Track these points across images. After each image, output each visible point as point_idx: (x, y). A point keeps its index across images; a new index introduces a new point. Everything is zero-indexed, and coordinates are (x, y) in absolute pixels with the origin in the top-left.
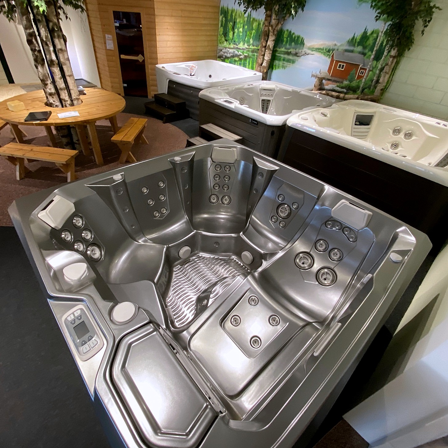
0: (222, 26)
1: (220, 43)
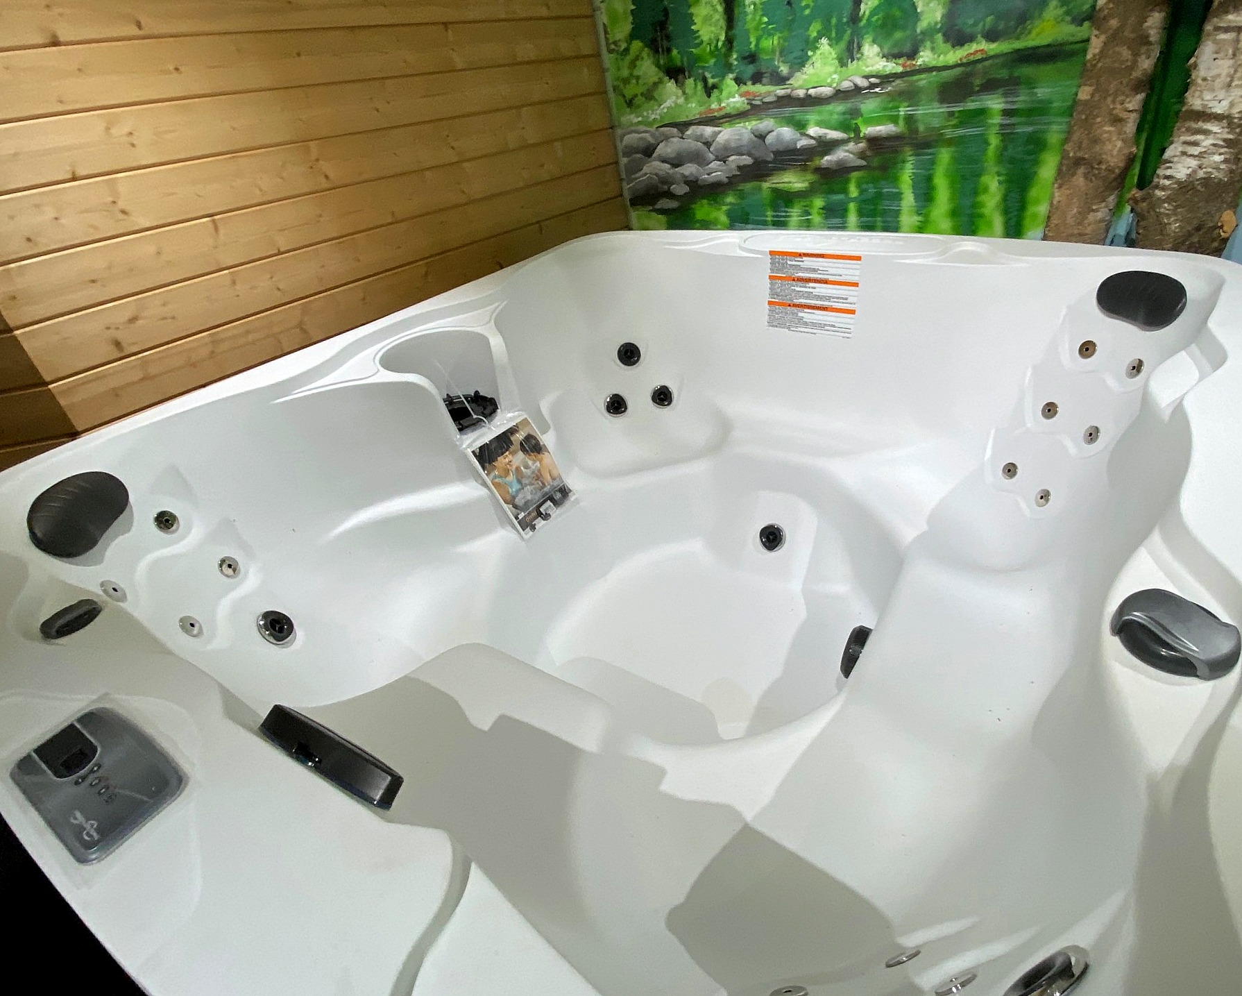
1: (631, 101)
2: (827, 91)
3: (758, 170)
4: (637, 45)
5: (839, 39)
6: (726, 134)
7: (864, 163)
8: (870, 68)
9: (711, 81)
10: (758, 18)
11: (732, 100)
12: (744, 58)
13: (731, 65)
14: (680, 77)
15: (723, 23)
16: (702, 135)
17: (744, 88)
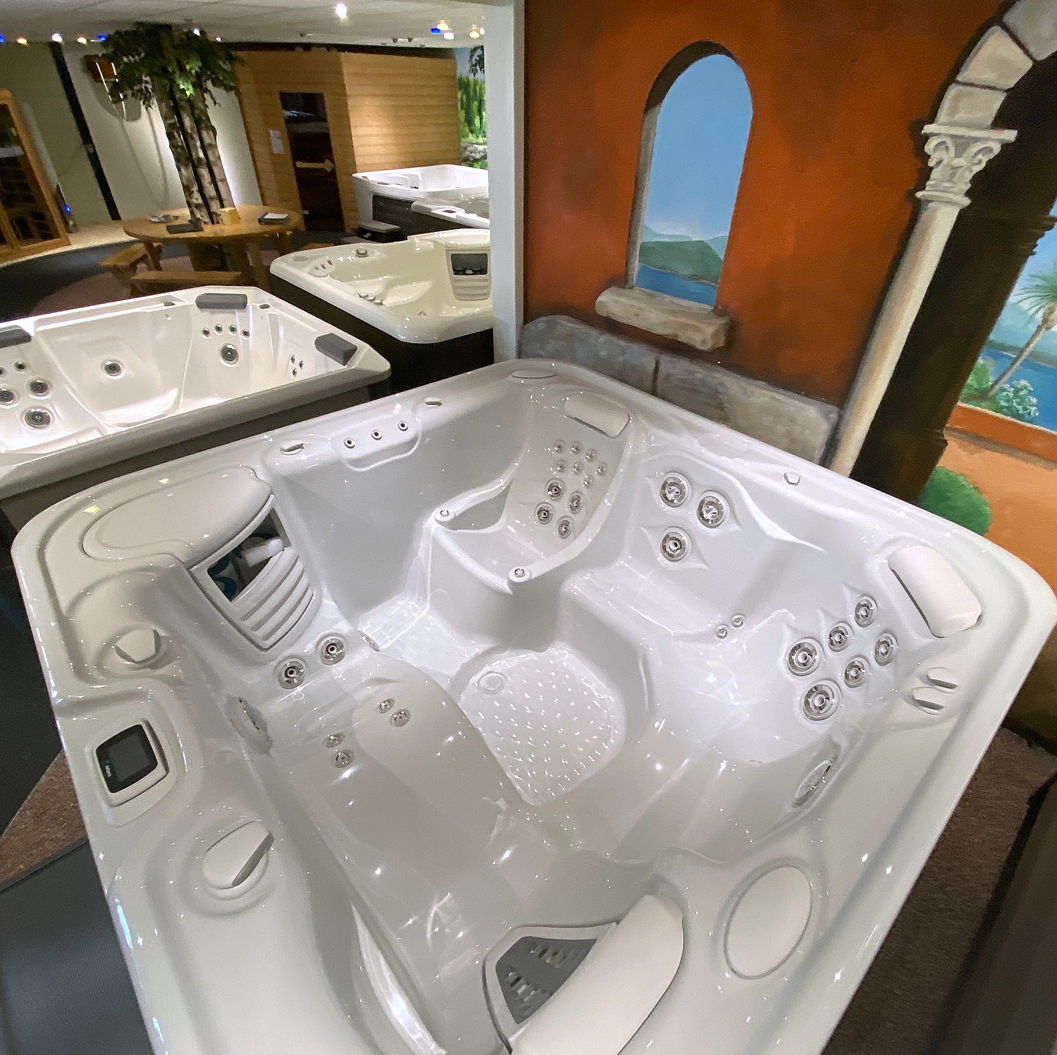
0: (462, 108)
1: (463, 136)
3: (484, 157)
4: (465, 123)
9: (477, 135)
10: (485, 124)
11: (480, 140)
13: (481, 132)
14: (472, 133)
15: (479, 124)
16: (475, 147)
17: (482, 138)
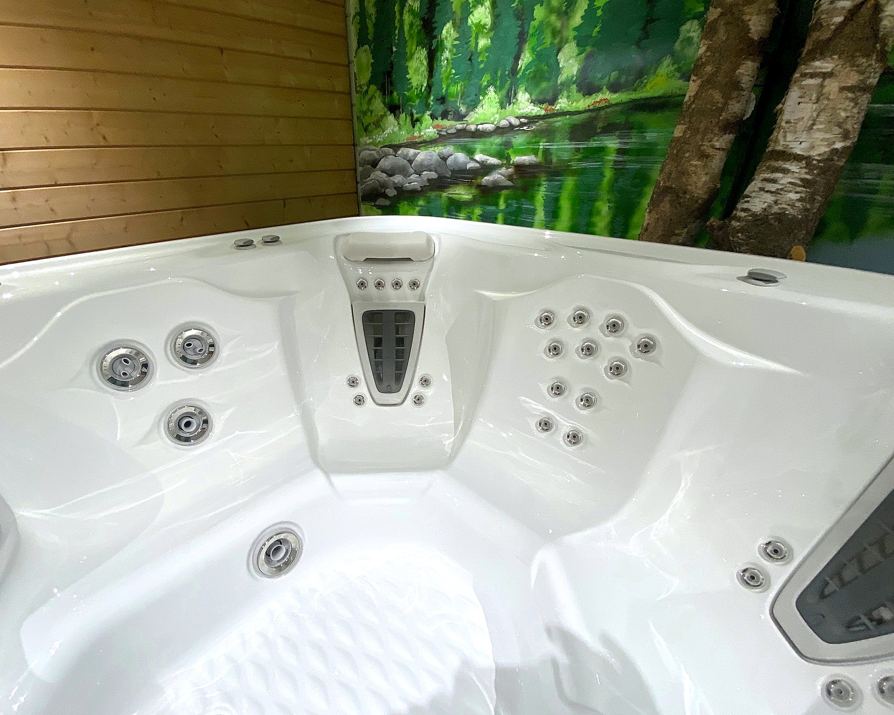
0: (362, 41)
1: (366, 128)
2: (490, 127)
3: (440, 184)
4: (373, 88)
5: (501, 87)
6: (423, 155)
7: (509, 183)
8: (522, 111)
9: (415, 116)
10: (448, 71)
11: (427, 130)
12: (438, 100)
13: (429, 104)
14: (397, 112)
15: (426, 73)
16: (407, 154)
17: (436, 122)
